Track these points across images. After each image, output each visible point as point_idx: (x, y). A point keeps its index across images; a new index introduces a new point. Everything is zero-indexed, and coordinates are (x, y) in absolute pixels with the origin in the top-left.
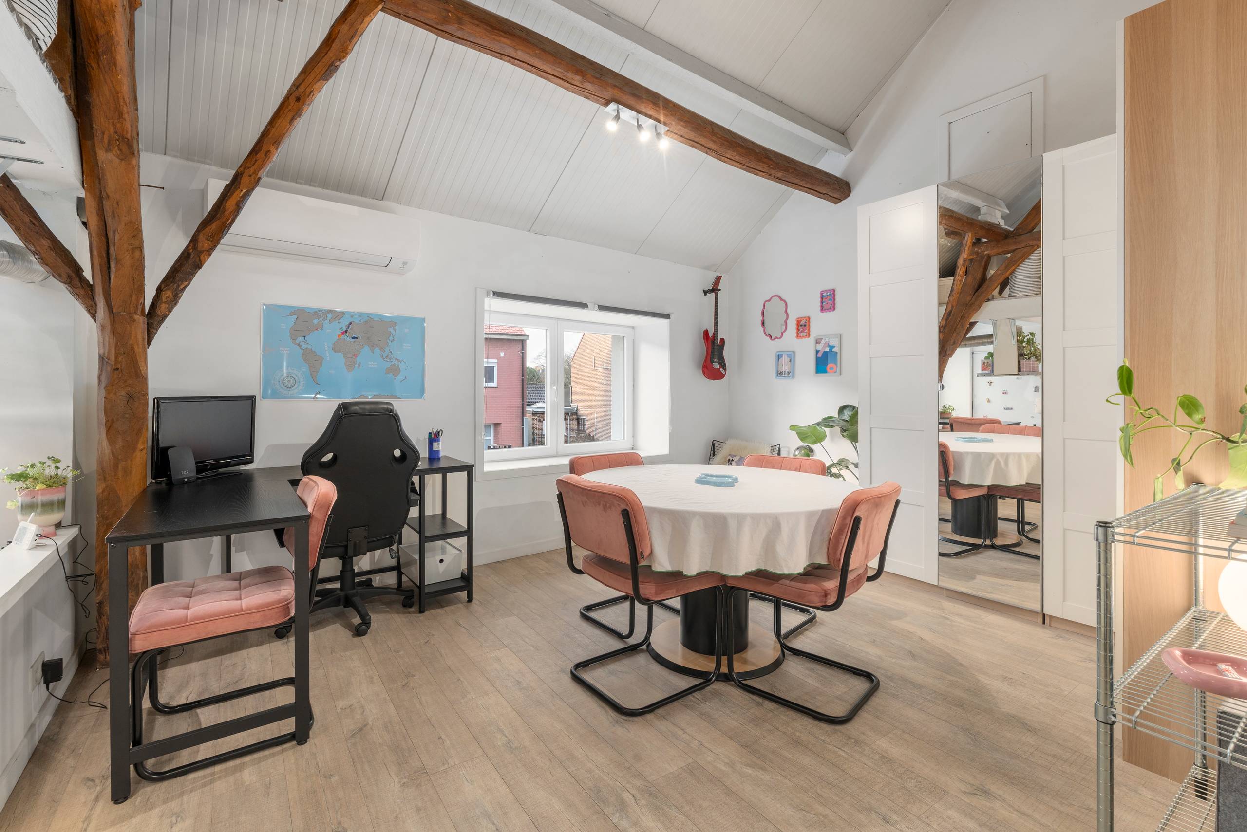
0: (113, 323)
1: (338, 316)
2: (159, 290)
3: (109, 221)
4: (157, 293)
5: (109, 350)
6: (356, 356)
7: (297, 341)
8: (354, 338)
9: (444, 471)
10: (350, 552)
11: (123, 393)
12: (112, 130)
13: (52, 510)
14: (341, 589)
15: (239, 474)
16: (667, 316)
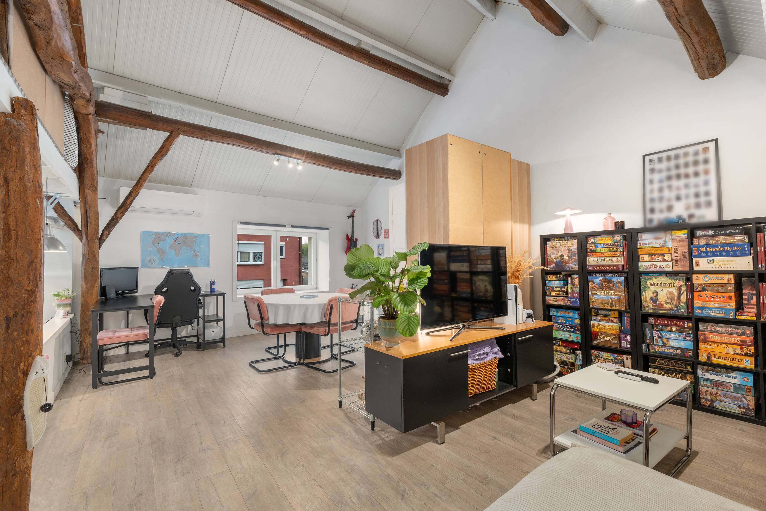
0: (88, 243)
1: (171, 234)
2: (103, 231)
3: (88, 210)
4: (103, 232)
5: (86, 252)
6: (180, 250)
7: (155, 245)
8: (179, 243)
9: (217, 295)
10: (174, 326)
11: (91, 267)
12: (90, 184)
13: (67, 307)
14: (172, 341)
15: (132, 296)
16: (327, 229)
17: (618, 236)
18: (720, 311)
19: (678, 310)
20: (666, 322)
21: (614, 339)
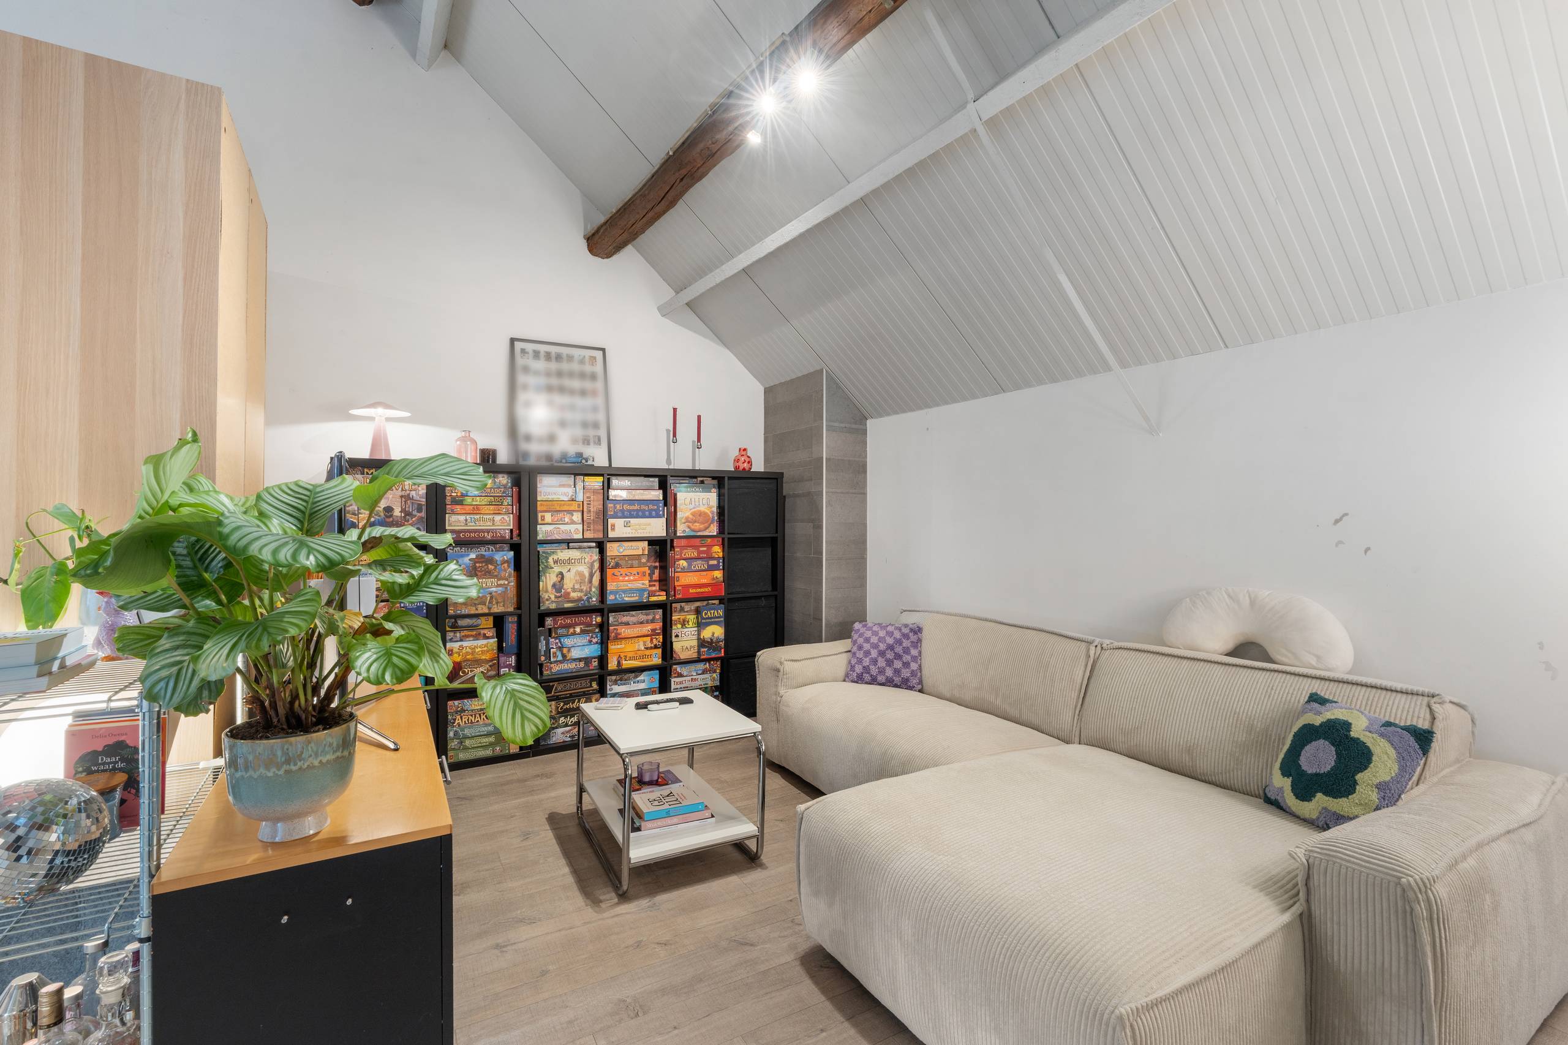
17: (503, 477)
18: (634, 593)
19: (588, 599)
20: (569, 621)
21: (490, 668)
